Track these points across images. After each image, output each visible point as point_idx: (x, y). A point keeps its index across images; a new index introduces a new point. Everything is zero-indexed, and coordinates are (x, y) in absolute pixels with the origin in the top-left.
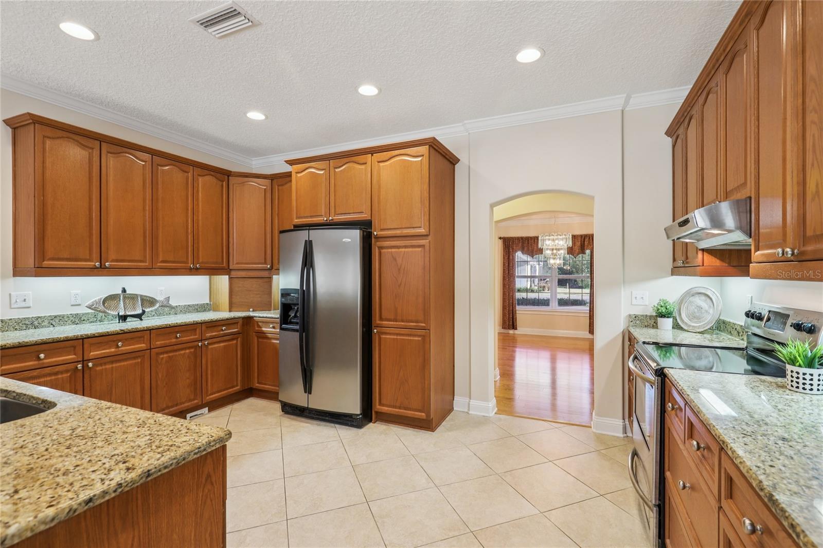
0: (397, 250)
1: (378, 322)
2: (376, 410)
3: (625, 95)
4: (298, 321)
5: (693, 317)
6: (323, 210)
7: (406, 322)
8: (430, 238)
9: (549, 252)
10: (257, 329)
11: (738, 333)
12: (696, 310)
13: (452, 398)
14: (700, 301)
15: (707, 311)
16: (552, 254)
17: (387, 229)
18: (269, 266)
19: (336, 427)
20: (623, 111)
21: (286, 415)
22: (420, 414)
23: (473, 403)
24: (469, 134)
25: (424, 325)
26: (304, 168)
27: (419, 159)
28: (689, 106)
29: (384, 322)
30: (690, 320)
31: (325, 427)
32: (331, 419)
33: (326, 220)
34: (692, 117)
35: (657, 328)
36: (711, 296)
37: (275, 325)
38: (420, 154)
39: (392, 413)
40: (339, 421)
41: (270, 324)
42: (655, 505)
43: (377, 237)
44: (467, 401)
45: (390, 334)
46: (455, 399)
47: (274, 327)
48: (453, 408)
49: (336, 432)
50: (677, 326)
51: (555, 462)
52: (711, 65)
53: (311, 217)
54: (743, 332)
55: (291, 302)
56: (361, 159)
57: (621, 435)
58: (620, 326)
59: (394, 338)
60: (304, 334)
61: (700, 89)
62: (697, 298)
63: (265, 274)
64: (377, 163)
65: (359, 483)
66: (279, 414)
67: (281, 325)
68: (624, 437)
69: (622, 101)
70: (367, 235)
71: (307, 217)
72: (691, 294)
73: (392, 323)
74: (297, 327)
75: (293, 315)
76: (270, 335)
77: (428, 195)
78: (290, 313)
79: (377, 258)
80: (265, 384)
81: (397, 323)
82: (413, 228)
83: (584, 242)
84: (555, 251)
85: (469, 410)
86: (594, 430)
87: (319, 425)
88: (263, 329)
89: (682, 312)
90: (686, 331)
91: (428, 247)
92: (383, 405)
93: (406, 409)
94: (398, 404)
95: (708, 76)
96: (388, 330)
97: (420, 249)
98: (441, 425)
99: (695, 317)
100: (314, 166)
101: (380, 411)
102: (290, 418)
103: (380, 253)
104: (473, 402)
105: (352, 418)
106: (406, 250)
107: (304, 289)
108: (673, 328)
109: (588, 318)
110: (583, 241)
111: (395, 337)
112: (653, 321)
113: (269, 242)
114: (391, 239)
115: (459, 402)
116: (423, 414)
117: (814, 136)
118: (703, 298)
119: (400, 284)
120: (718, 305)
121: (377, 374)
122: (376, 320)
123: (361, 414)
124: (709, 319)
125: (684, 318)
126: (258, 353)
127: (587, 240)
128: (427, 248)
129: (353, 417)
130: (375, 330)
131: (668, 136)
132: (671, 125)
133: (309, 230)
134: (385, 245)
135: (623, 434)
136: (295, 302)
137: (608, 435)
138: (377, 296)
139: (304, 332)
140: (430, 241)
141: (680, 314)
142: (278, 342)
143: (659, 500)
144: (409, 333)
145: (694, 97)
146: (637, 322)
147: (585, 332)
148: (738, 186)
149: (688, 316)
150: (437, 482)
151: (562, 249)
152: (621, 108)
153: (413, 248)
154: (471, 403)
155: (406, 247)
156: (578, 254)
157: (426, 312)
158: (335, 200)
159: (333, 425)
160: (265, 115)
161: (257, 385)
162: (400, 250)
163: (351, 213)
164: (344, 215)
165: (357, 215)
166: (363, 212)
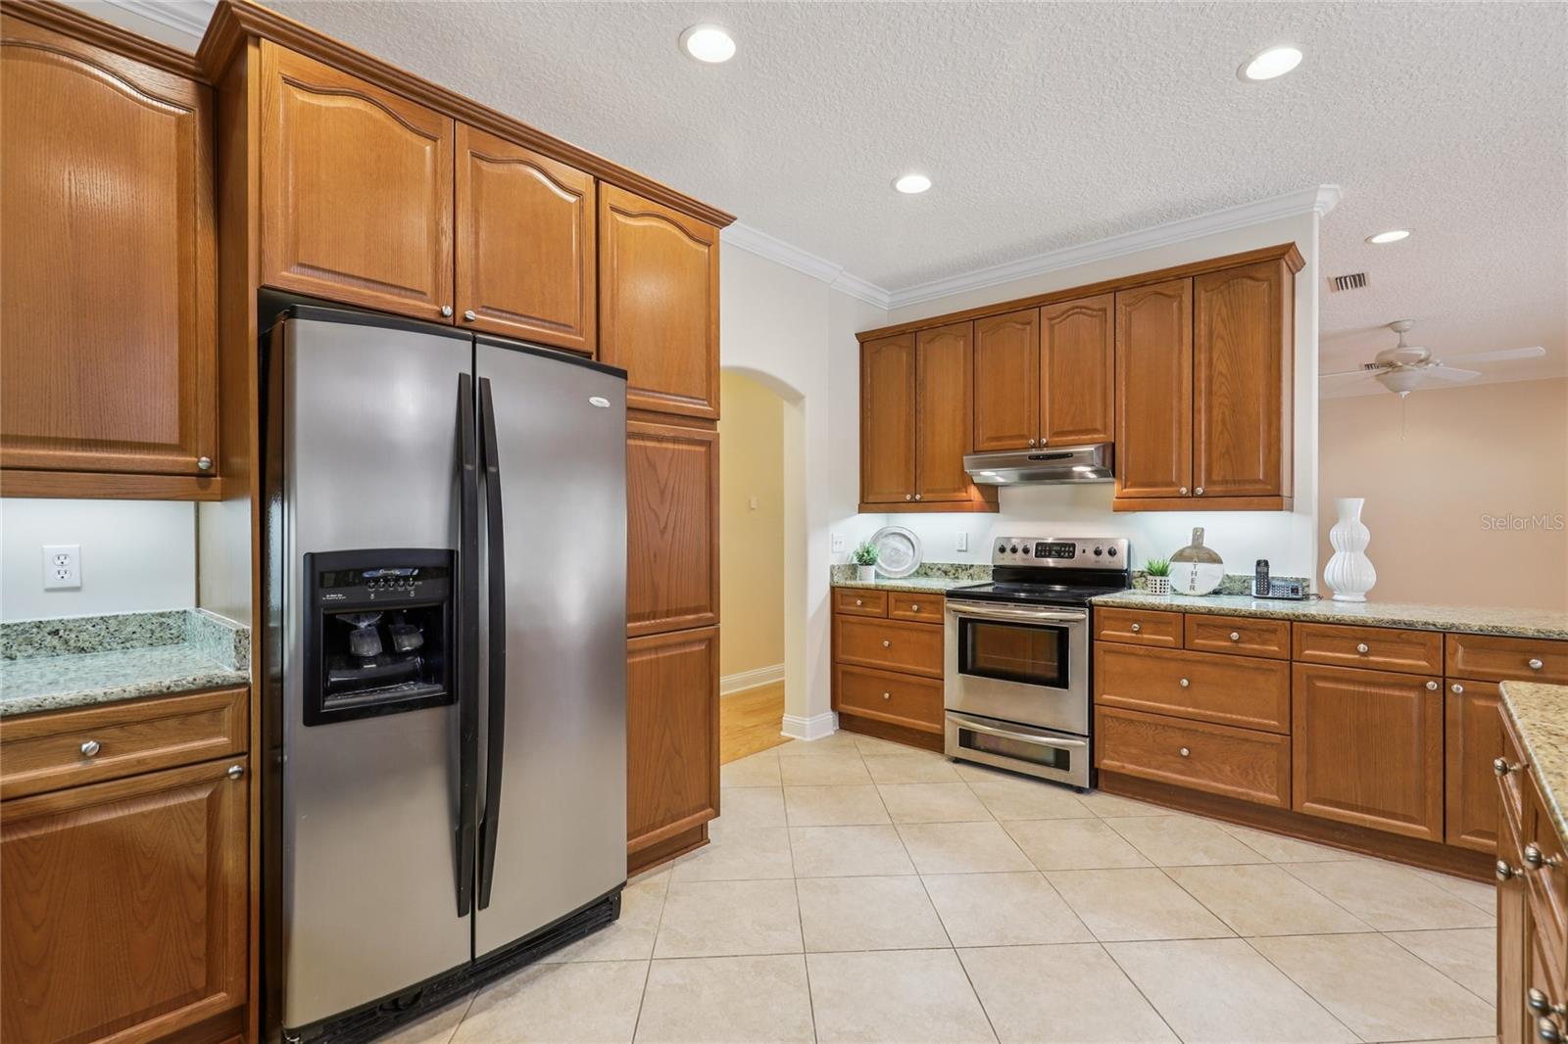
0: (657, 445)
3: (842, 269)
5: (891, 561)
7: (677, 615)
11: (946, 572)
12: (893, 553)
14: (896, 542)
15: (907, 554)
17: (636, 389)
22: (703, 813)
25: (710, 615)
26: (332, 84)
27: (703, 249)
28: (942, 323)
33: (453, 317)
35: (862, 577)
36: (907, 536)
38: (706, 239)
42: (1089, 736)
50: (878, 575)
54: (956, 571)
57: (832, 732)
62: (891, 539)
64: (608, 208)
71: (346, 277)
82: (692, 397)
86: (808, 739)
91: (717, 447)
93: (675, 818)
96: (638, 643)
97: (701, 450)
99: (894, 561)
100: (385, 104)
106: (676, 447)
108: (875, 577)
112: (856, 570)
114: (644, 416)
116: (708, 811)
118: (898, 538)
119: (665, 527)
120: (918, 543)
124: (910, 564)
128: (714, 448)
144: (683, 639)
146: (840, 575)
148: (1082, 430)
152: (830, 283)
153: (689, 444)
155: (675, 440)
162: (664, 445)
163: (534, 318)
164: (508, 316)
165: (551, 329)
166: (571, 327)
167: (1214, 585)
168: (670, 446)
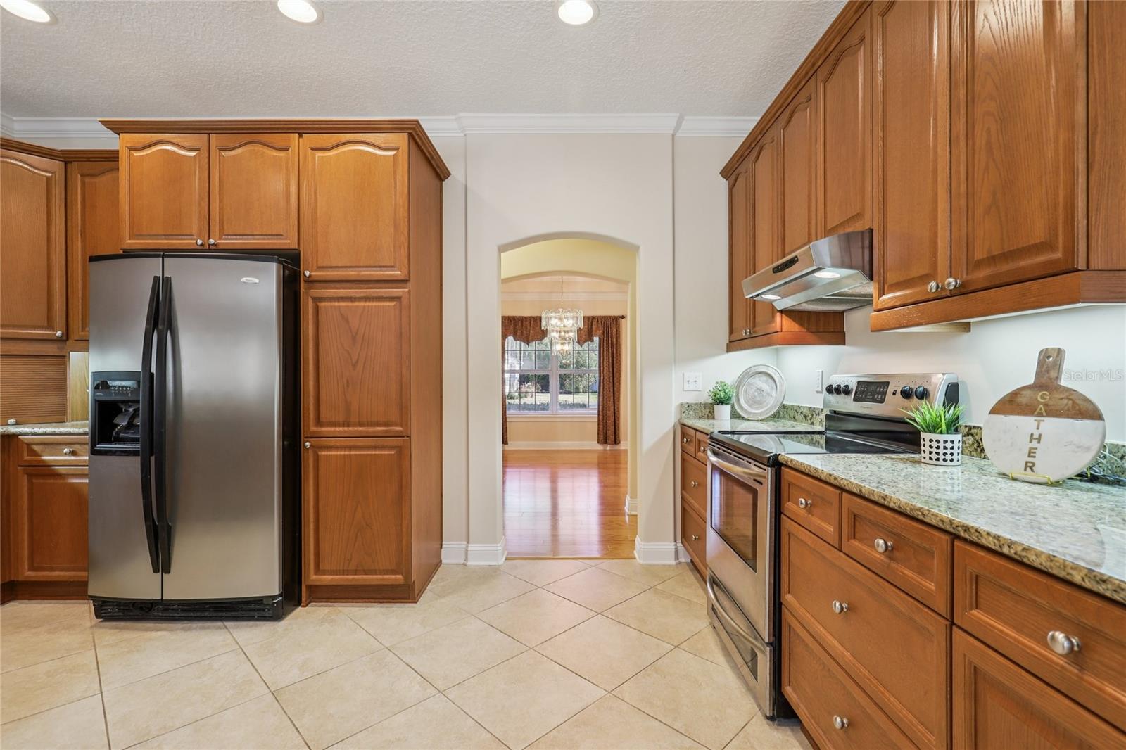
0: (350, 304)
1: (313, 429)
2: (308, 583)
3: (678, 115)
4: (138, 436)
5: (754, 402)
6: (194, 224)
7: (368, 426)
8: (410, 285)
9: (555, 335)
10: (27, 458)
11: (806, 417)
12: (756, 394)
13: (439, 546)
14: (761, 382)
15: (768, 394)
16: (559, 337)
17: (331, 267)
18: (59, 334)
19: (227, 628)
20: (673, 136)
21: (107, 624)
22: (393, 577)
23: (472, 549)
24: (465, 135)
25: (401, 429)
26: (148, 142)
27: (391, 153)
28: (760, 133)
29: (324, 429)
30: (750, 406)
31: (203, 632)
32: (215, 614)
33: (202, 245)
34: (762, 148)
35: (713, 418)
36: (773, 375)
37: (77, 448)
38: (392, 145)
39: (342, 583)
40: (233, 614)
41: (63, 447)
42: (769, 644)
43: (310, 281)
44: (464, 546)
45: (337, 448)
46: (443, 546)
47: (73, 453)
48: (441, 561)
49: (228, 636)
50: (735, 415)
51: (605, 613)
52: (804, 72)
53: (166, 236)
54: (812, 415)
55: (118, 398)
56: (278, 139)
57: (673, 562)
58: (670, 420)
59: (344, 455)
60: (153, 459)
61: (780, 107)
62: (757, 379)
63: (51, 349)
64: (309, 150)
65: (292, 722)
66: (88, 624)
67: (93, 445)
68: (677, 564)
69: (674, 122)
70: (289, 275)
71: (157, 236)
72: (750, 374)
73: (341, 429)
74: (138, 446)
75: (125, 423)
76: (62, 470)
77: (406, 214)
78: (116, 421)
79: (311, 317)
80: (52, 569)
81: (350, 429)
82: (380, 267)
83: (592, 325)
84: (563, 334)
85: (466, 559)
86: (641, 562)
87: (189, 629)
88: (43, 458)
89: (740, 397)
90: (746, 419)
91: (407, 300)
92: (324, 573)
93: (366, 572)
94: (352, 567)
95: (795, 88)
96: (332, 442)
97: (392, 304)
98: (426, 591)
99: (755, 402)
100: (175, 141)
101: (318, 583)
102: (117, 628)
103: (317, 309)
104: (472, 547)
105: (262, 604)
106: (367, 304)
107: (153, 370)
108: (731, 418)
109: (597, 424)
110: (590, 324)
111: (347, 453)
112: (708, 410)
113: (58, 285)
114: (338, 285)
115: (451, 551)
116: (398, 576)
117: (989, 131)
118: (764, 378)
119: (357, 362)
120: (781, 386)
121: (312, 519)
122: (309, 424)
123: (280, 595)
124: (771, 406)
125: (744, 406)
126: (31, 510)
127: (595, 323)
128: (405, 302)
129: (265, 602)
130: (308, 443)
131: (723, 177)
132: (731, 160)
133: (163, 257)
134: (327, 295)
135: (675, 560)
136: (130, 397)
137: (658, 565)
138: (311, 384)
139: (152, 455)
140: (409, 292)
141: (738, 400)
142: (87, 481)
143: (774, 635)
144: (373, 444)
145: (772, 118)
146: (691, 413)
147: (594, 442)
148: (847, 220)
149: (747, 402)
150: (439, 684)
151: (571, 331)
152: (672, 132)
153: (379, 301)
154: (469, 549)
155: (366, 299)
156: (585, 342)
157: (403, 409)
158: (221, 209)
159: (220, 624)
160: (50, 12)
161: (29, 574)
162: (357, 304)
163: (257, 235)
164: (241, 237)
165: (268, 239)
166: (281, 235)
167: (1081, 462)
168: (362, 304)
